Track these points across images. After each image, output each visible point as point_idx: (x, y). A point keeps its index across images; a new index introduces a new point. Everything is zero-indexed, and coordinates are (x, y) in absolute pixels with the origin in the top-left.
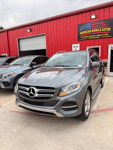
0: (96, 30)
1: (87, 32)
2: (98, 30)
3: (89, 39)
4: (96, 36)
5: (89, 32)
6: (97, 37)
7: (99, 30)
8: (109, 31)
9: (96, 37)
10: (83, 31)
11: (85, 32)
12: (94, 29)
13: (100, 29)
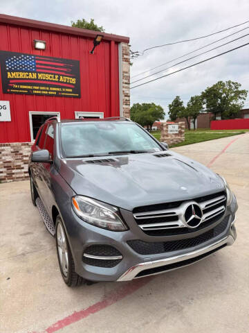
0: (48, 77)
1: (27, 75)
2: (51, 77)
3: (33, 95)
4: (47, 88)
5: (30, 76)
6: (52, 93)
7: (54, 78)
8: (72, 84)
9: (48, 91)
10: (16, 71)
11: (22, 75)
12: (44, 73)
13: (57, 76)
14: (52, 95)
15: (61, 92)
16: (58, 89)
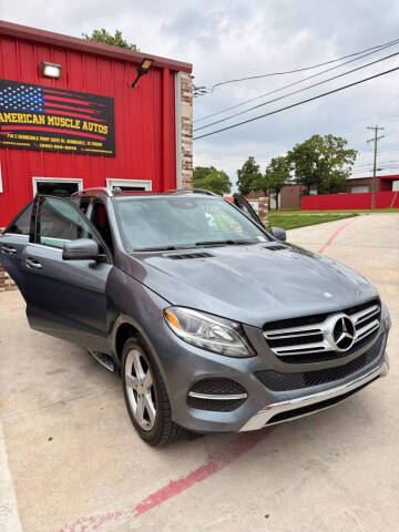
0: (64, 122)
1: (30, 119)
2: (68, 123)
3: (39, 150)
4: (63, 141)
5: (35, 120)
6: (70, 148)
7: (74, 124)
8: (102, 134)
9: (64, 145)
10: (11, 110)
11: (22, 118)
12: (57, 116)
13: (78, 122)
14: (70, 152)
15: (84, 147)
16: (80, 143)
